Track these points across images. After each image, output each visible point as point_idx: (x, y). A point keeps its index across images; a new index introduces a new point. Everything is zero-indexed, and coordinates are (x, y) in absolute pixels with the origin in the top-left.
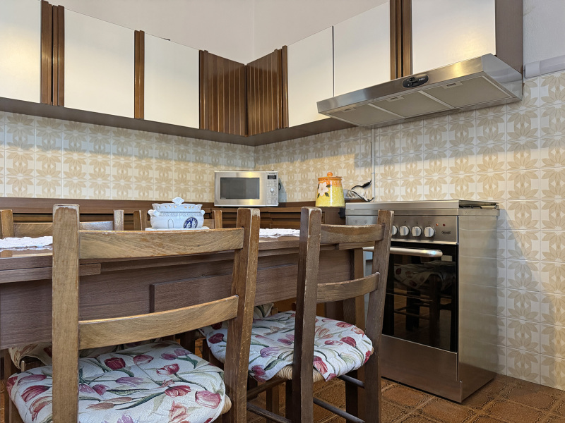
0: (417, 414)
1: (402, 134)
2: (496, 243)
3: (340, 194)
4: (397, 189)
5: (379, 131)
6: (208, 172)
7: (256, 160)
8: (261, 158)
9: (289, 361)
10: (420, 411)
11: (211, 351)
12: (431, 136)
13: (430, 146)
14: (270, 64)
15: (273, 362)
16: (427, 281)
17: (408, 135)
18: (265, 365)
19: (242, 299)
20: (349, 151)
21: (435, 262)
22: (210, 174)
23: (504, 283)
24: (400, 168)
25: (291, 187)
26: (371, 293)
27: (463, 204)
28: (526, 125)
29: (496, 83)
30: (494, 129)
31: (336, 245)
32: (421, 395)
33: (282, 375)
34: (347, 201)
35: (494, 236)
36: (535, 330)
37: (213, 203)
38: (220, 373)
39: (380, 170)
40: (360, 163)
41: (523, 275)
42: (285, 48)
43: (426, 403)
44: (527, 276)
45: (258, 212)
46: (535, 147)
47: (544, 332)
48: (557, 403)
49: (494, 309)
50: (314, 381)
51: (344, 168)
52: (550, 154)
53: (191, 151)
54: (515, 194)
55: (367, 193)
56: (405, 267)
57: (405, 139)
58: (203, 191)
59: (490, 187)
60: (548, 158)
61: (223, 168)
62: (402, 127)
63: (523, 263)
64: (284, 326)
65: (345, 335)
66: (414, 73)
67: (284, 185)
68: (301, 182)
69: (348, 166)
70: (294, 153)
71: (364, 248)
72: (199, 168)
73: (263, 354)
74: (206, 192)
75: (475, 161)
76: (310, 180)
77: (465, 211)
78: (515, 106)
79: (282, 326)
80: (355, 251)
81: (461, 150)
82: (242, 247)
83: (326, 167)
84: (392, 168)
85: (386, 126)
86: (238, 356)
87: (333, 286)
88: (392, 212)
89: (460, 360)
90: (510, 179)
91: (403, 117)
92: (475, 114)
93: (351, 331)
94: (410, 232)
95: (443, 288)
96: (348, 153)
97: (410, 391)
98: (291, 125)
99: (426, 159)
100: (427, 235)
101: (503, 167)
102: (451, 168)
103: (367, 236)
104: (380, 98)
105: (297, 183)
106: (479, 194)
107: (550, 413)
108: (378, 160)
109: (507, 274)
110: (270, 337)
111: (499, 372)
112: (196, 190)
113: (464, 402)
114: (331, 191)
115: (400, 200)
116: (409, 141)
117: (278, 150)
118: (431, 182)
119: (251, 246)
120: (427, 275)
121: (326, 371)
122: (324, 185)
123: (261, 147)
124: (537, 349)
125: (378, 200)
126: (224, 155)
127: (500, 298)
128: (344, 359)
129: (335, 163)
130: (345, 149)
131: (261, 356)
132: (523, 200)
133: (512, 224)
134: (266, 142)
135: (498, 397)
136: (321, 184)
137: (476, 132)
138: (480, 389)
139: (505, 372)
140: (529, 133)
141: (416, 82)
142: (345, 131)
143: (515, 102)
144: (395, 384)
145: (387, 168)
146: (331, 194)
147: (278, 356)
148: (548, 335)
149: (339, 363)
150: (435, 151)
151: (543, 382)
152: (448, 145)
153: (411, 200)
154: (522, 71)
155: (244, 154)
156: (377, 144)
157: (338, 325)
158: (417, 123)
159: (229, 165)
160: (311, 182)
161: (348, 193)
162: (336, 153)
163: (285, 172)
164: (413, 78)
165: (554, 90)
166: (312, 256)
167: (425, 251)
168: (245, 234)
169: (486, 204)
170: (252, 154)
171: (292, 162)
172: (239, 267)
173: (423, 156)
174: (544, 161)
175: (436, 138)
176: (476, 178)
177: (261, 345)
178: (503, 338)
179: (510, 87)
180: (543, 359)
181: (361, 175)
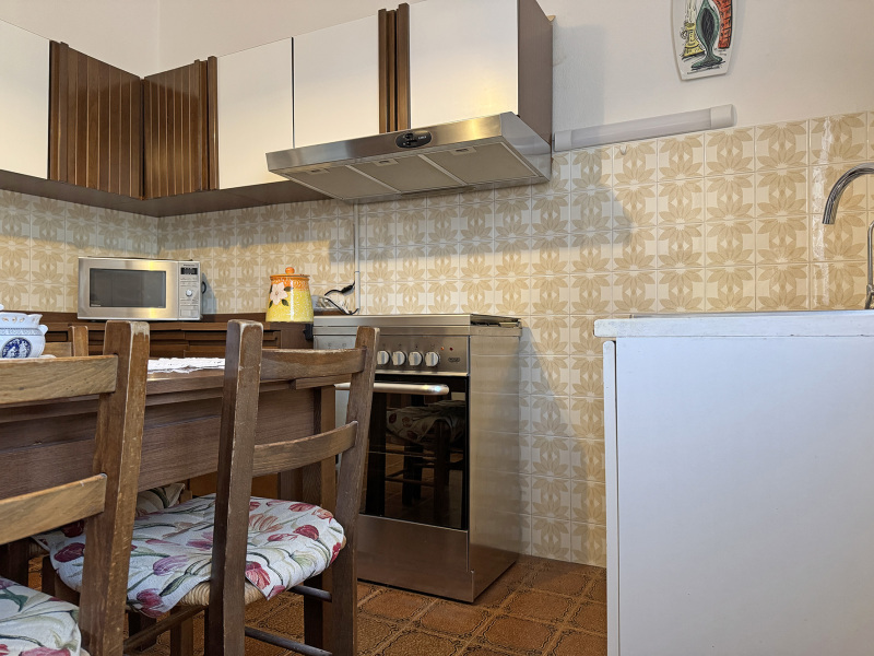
0: (413, 628)
1: (398, 216)
2: (518, 374)
3: (306, 302)
4: (392, 297)
5: (365, 208)
6: (66, 257)
7: (161, 241)
8: (170, 237)
9: (205, 575)
10: (417, 624)
11: (58, 577)
12: (436, 223)
13: (435, 237)
14: (186, 83)
15: (176, 580)
16: (431, 431)
17: (406, 218)
18: (161, 587)
19: (113, 479)
20: (321, 235)
21: (442, 403)
22: (69, 262)
23: (528, 428)
24: (394, 266)
25: (224, 289)
26: (344, 453)
27: (476, 320)
28: (554, 215)
29: (518, 154)
30: (516, 218)
31: (291, 382)
32: (419, 600)
33: (192, 599)
34: (317, 313)
35: (516, 364)
36: (565, 490)
37: (76, 314)
38: (71, 612)
39: (366, 267)
40: (338, 255)
41: (550, 416)
42: (213, 60)
43: (425, 610)
44: (555, 416)
45: (146, 329)
46: (564, 245)
47: (576, 491)
48: (590, 584)
49: (516, 464)
50: (247, 602)
51: (314, 262)
52: (582, 256)
53: (32, 219)
54: (541, 307)
55: (348, 301)
56: (402, 412)
57: (402, 224)
58: (55, 292)
59: (512, 297)
60: (579, 260)
61: (97, 252)
62: (398, 206)
63: (550, 398)
64: (201, 519)
65: (300, 524)
66: (412, 127)
67: (212, 285)
68: (242, 281)
69: (318, 259)
70: (230, 232)
71: (337, 385)
72: (48, 249)
73: (157, 570)
74: (60, 294)
75: (493, 261)
76: (257, 278)
77: (478, 329)
78: (541, 187)
79: (196, 519)
80: (323, 391)
81: (476, 244)
82: (113, 389)
83: (285, 259)
84: (384, 265)
85: (374, 201)
86: (106, 579)
87: (282, 447)
88: (377, 330)
89: (472, 541)
90: (535, 287)
91: (398, 192)
92: (493, 195)
93: (312, 516)
94: (406, 360)
95: (452, 439)
96: (319, 239)
97: (404, 597)
98: (223, 186)
99: (431, 254)
100: (429, 364)
101: (527, 271)
102: (463, 270)
103: (337, 366)
104: (367, 159)
105: (236, 283)
106: (498, 306)
107: (582, 599)
108: (364, 253)
109: (532, 414)
110: (173, 540)
111: (523, 552)
112: (40, 290)
113: (477, 600)
114: (291, 296)
115: (395, 312)
116: (407, 228)
117: (202, 227)
118: (436, 289)
119: (132, 387)
120: (430, 421)
121: (267, 583)
122: (280, 286)
123: (170, 220)
124: (567, 514)
125: (365, 312)
126: (99, 229)
127: (523, 448)
128: (298, 561)
129: (298, 253)
130: (315, 232)
131: (155, 573)
132: (550, 316)
133: (537, 347)
134: (180, 211)
135: (521, 587)
136: (274, 286)
137: (494, 221)
138: (497, 580)
139: (531, 551)
140: (557, 225)
141: (415, 141)
142: (314, 204)
143: (542, 182)
144: (382, 589)
145: (377, 265)
146: (291, 302)
147: (184, 569)
148: (580, 495)
149: (290, 568)
150: (442, 244)
151: (575, 559)
152: (459, 237)
153: (410, 312)
154: (551, 142)
155: (139, 229)
156: (363, 228)
157: (292, 508)
158: (418, 202)
159: (109, 247)
160: (260, 282)
161: (319, 302)
162: (301, 237)
163: (213, 263)
164: (410, 135)
165: (587, 170)
166: (246, 400)
167: (426, 387)
168: (119, 367)
169: (506, 319)
170: (154, 231)
171: (226, 247)
172: (107, 423)
173: (427, 250)
174: (575, 263)
175: (443, 225)
176: (494, 283)
177: (155, 555)
178: (527, 503)
179: (537, 162)
180: (575, 528)
181: (339, 274)
